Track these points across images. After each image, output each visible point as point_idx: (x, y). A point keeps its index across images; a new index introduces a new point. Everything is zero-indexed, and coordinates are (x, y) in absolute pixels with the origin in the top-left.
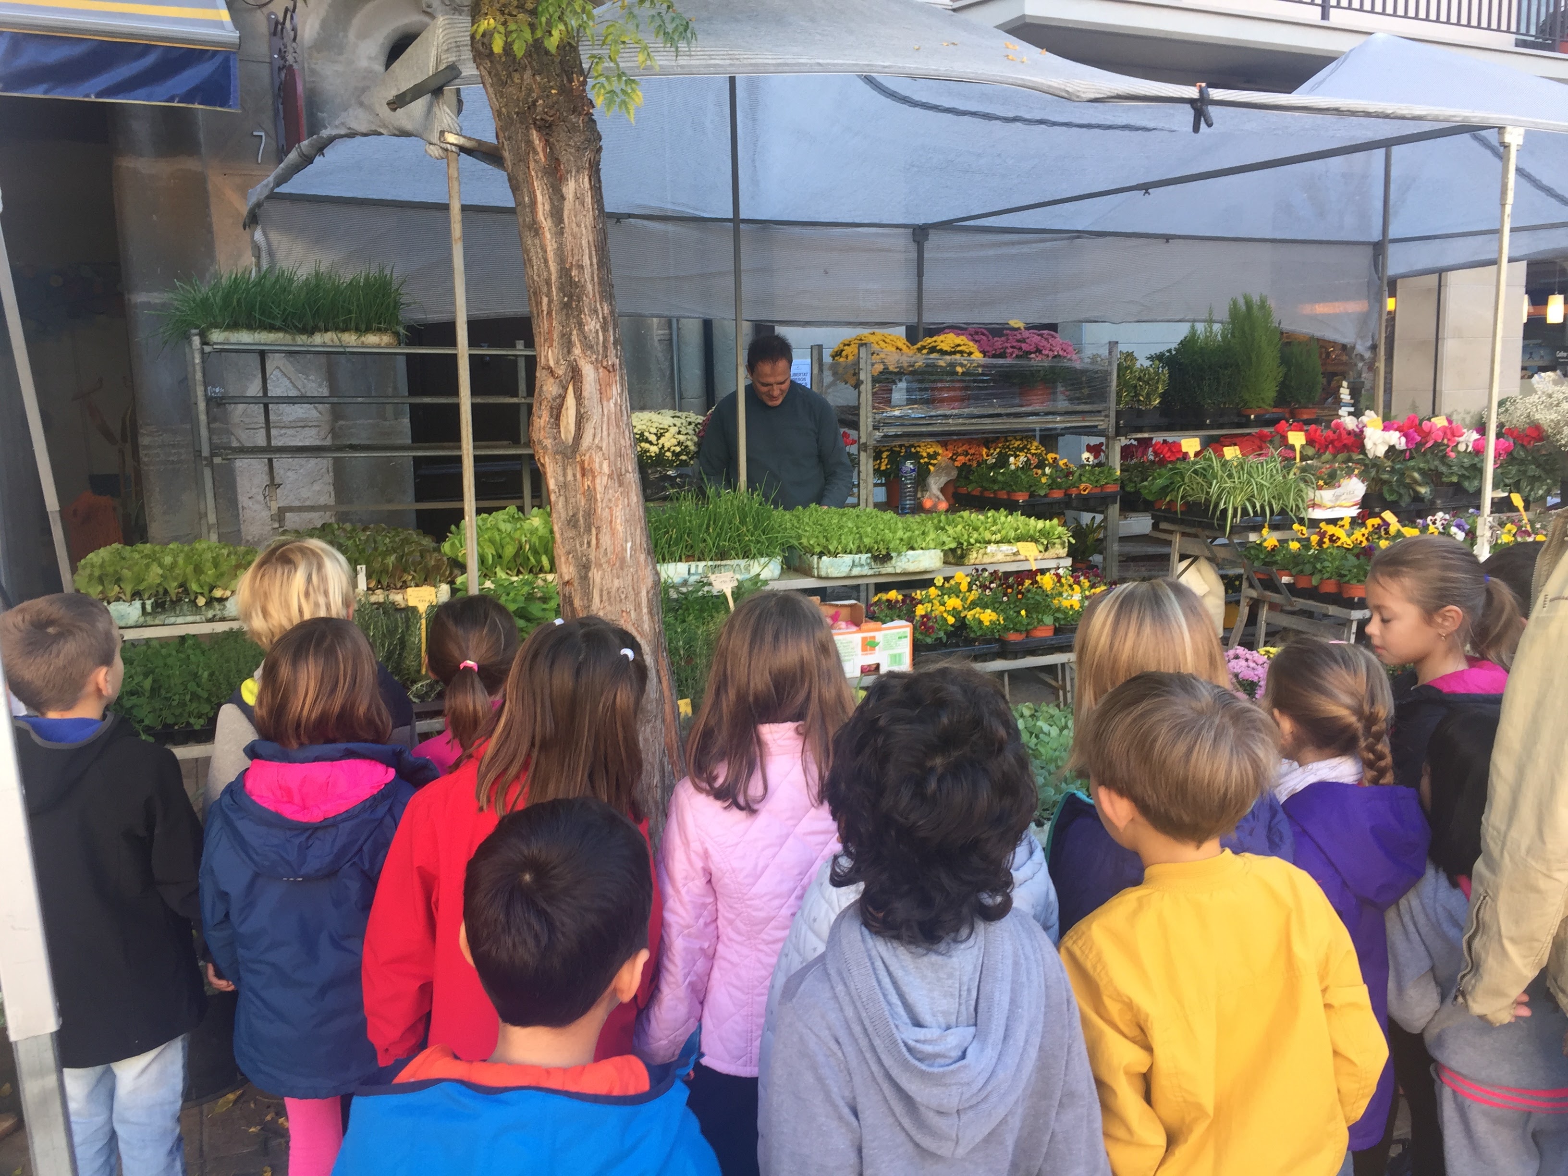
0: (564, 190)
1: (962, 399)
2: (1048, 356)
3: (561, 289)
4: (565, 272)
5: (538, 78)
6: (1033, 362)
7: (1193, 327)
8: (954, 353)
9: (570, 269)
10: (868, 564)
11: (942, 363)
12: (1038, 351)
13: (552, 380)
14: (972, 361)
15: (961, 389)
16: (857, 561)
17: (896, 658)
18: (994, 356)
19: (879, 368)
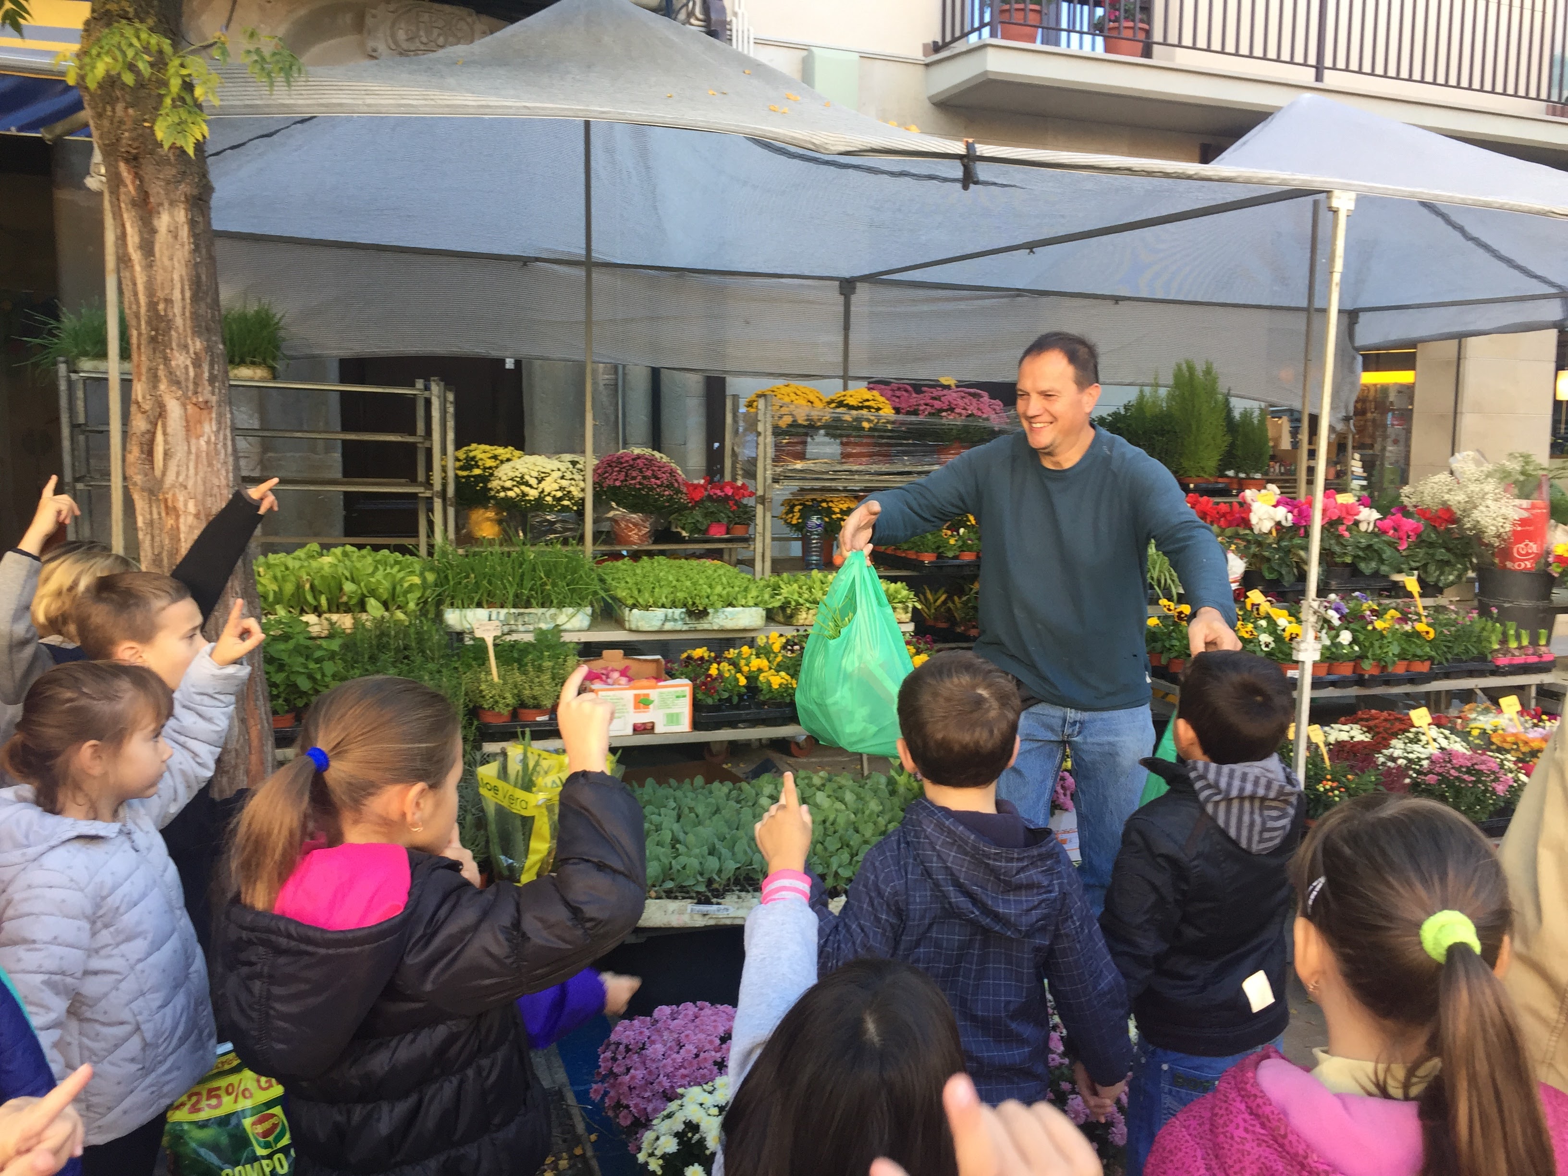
0: (156, 222)
1: (871, 455)
2: (960, 414)
3: (149, 323)
4: (152, 306)
5: (131, 111)
6: (944, 421)
7: (1141, 391)
8: (861, 408)
9: (157, 303)
10: (682, 619)
11: (847, 418)
12: (952, 410)
13: (140, 415)
14: (879, 418)
15: (868, 445)
16: (670, 615)
17: (673, 718)
18: (908, 413)
19: (788, 420)
